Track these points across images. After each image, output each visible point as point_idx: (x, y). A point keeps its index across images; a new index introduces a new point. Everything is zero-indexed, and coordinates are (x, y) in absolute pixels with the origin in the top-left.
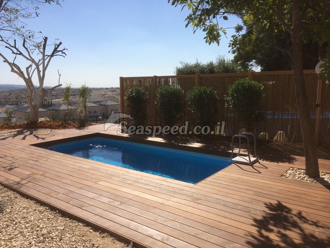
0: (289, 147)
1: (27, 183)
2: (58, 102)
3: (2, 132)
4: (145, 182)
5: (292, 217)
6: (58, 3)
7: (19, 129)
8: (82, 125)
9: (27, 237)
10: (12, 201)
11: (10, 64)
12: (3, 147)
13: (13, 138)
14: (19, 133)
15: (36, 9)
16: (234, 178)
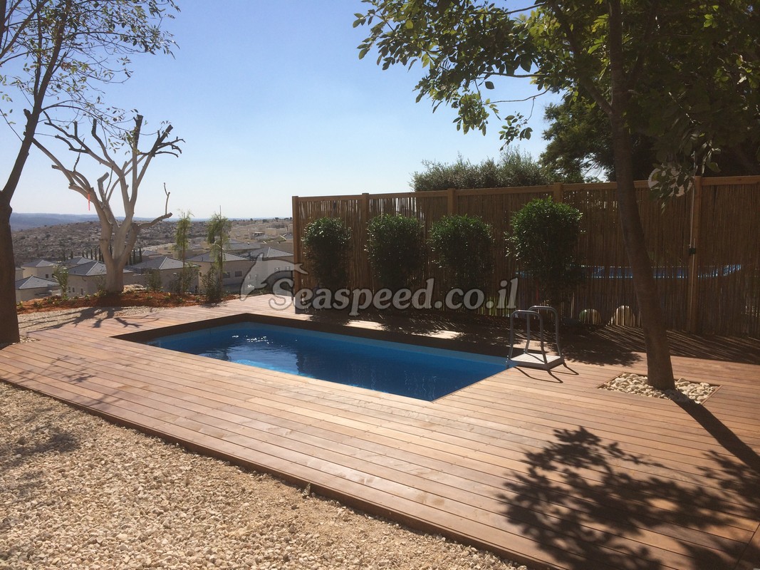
0: (636, 336)
1: (116, 401)
2: (155, 253)
3: (51, 313)
4: (337, 399)
5: (597, 450)
6: (168, 51)
7: (85, 308)
8: (213, 299)
9: (128, 481)
10: (93, 431)
11: (67, 172)
12: (57, 341)
13: (74, 325)
14: (86, 316)
15: (124, 64)
16: (508, 391)
